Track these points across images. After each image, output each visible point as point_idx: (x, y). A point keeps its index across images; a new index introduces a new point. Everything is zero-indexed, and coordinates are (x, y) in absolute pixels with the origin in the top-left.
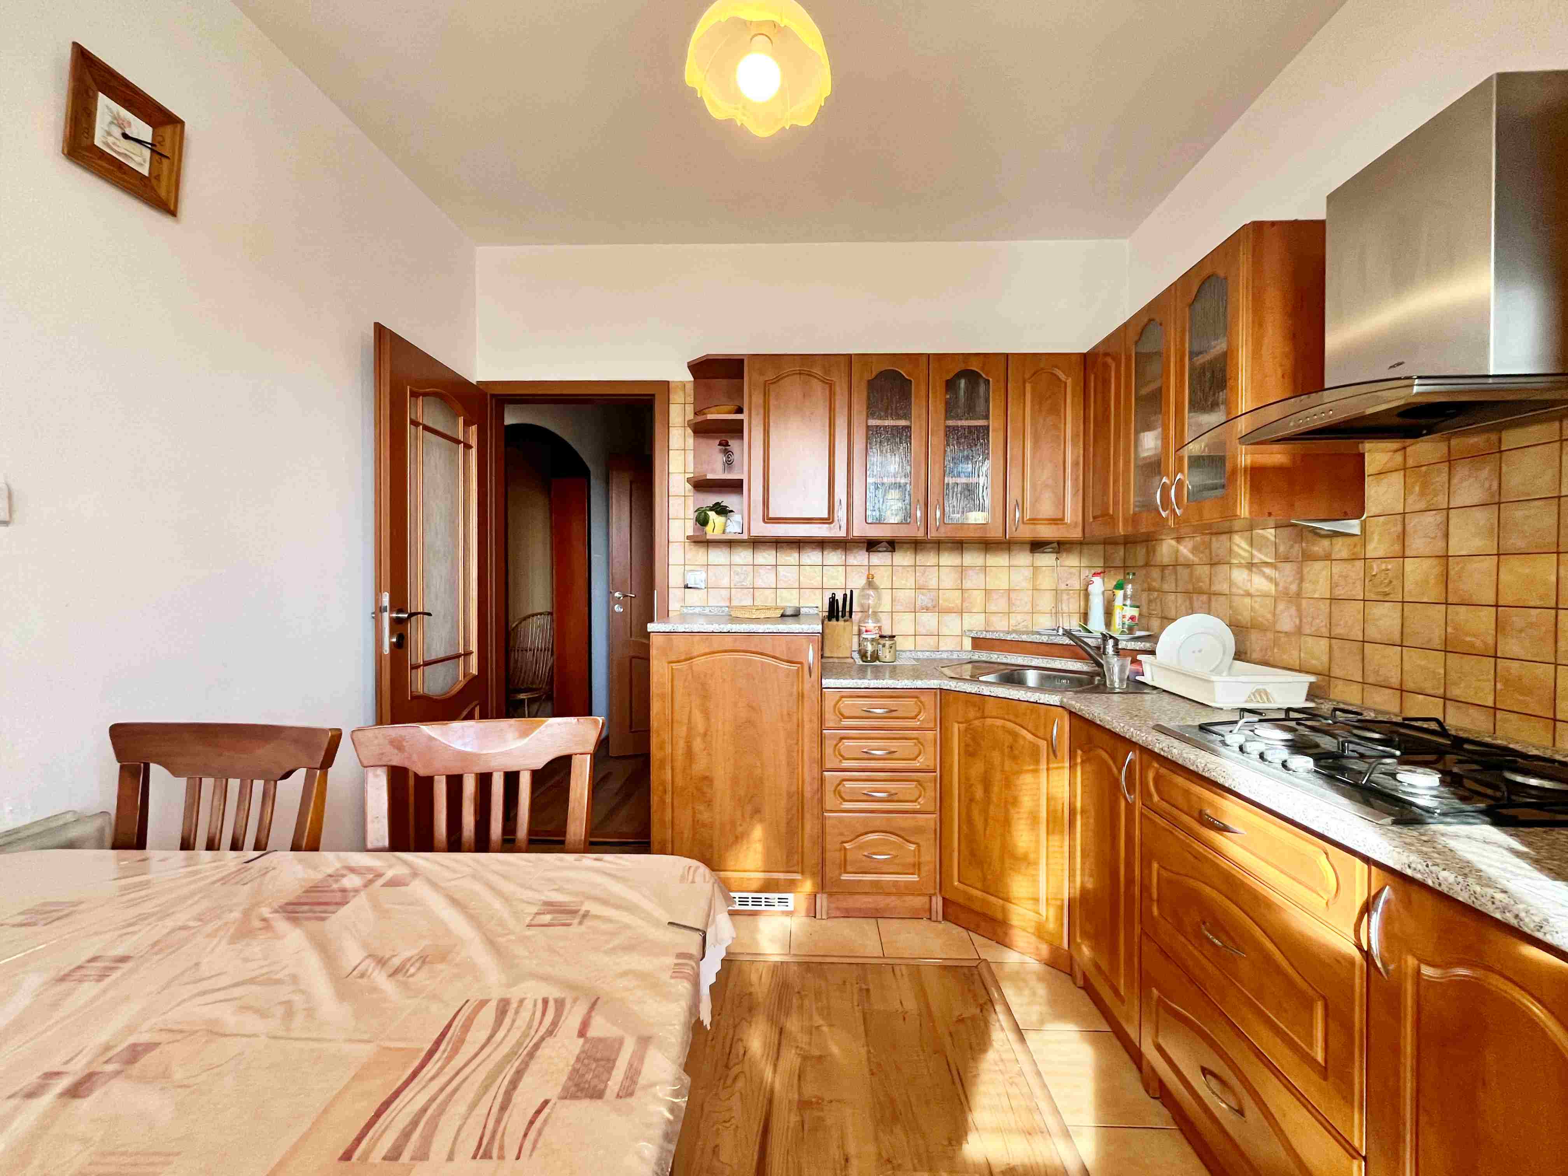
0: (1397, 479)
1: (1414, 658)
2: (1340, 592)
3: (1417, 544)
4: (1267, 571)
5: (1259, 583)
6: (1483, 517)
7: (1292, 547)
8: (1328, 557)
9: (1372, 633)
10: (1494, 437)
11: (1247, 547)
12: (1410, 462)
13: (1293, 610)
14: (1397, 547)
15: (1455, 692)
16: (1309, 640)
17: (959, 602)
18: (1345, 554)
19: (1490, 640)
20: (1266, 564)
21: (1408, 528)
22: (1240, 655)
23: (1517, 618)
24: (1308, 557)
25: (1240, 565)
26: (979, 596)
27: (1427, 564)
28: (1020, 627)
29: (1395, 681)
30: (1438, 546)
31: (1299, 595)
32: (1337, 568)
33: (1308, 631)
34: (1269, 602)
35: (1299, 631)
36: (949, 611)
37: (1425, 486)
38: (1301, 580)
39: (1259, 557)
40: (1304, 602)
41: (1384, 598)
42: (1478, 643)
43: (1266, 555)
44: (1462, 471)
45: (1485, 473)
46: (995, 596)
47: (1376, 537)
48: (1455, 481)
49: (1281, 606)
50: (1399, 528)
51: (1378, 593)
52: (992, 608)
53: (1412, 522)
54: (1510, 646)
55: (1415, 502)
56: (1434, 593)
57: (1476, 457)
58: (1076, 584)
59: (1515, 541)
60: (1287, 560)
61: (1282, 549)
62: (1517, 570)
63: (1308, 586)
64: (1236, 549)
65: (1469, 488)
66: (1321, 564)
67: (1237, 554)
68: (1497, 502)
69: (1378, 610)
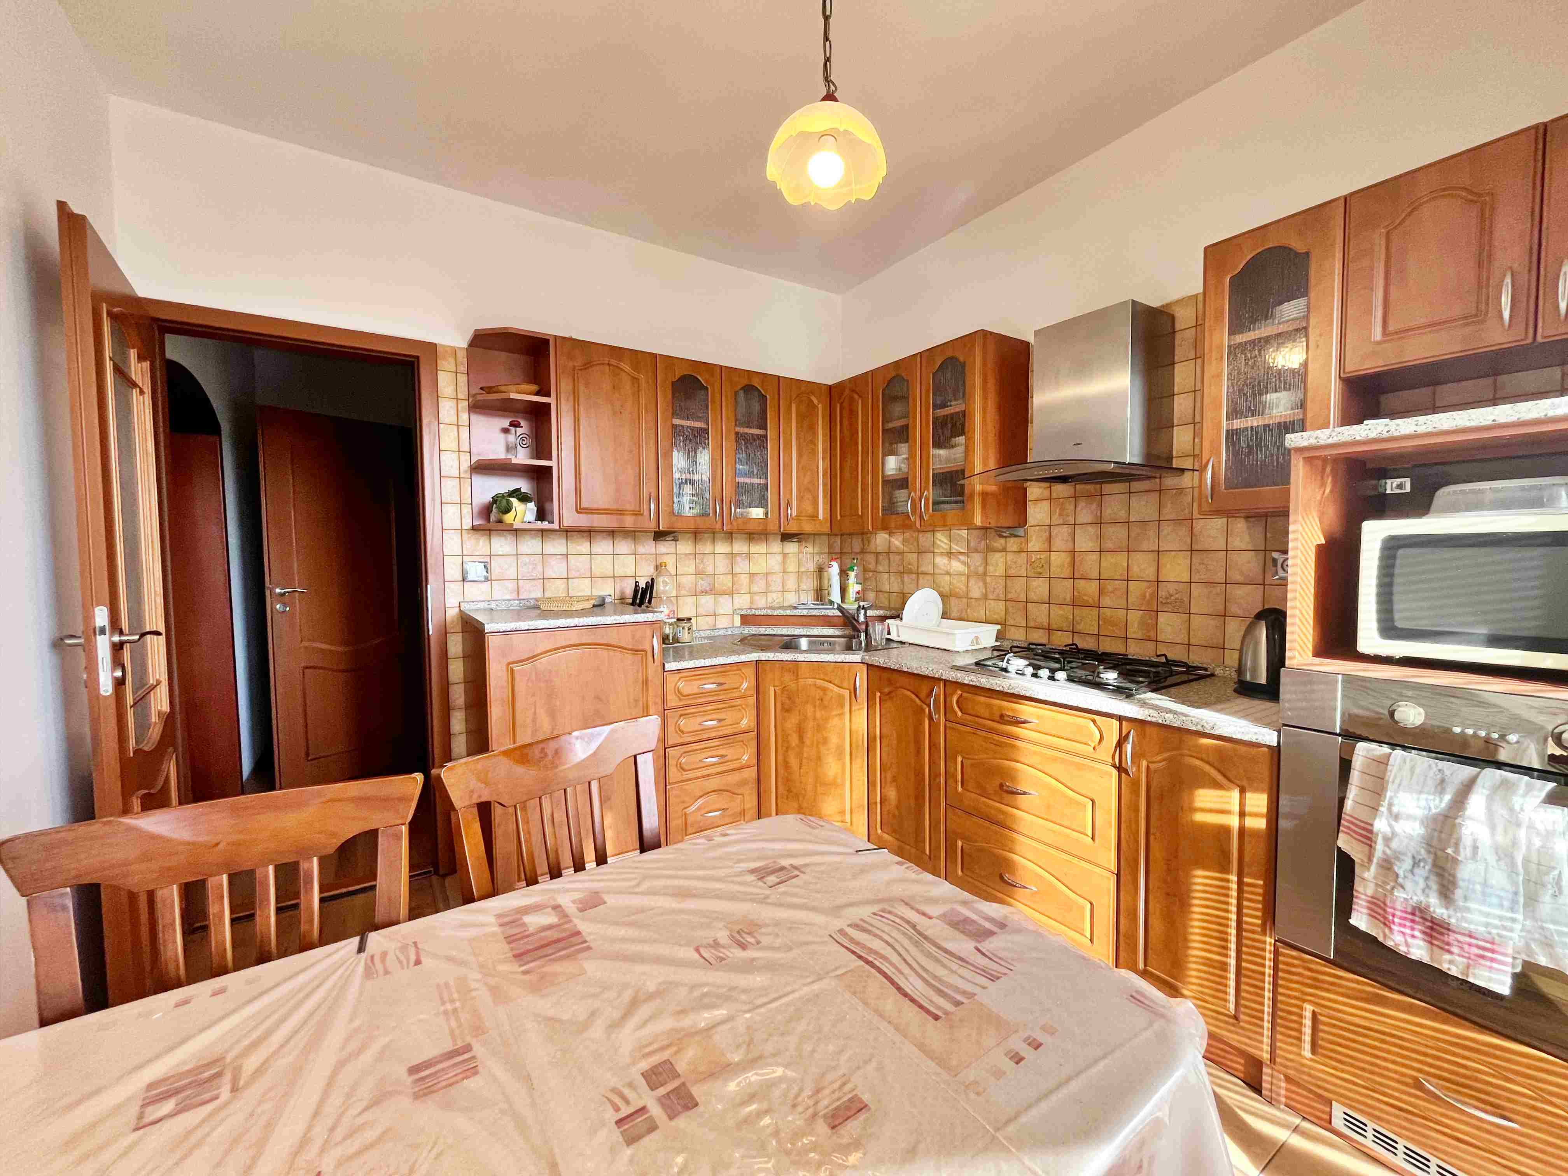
0: (1046, 505)
1: (1056, 611)
2: (1012, 572)
3: (1058, 544)
4: (962, 558)
5: (957, 566)
6: (1092, 530)
7: (979, 543)
8: (1004, 550)
9: (1032, 596)
10: (1098, 486)
11: (946, 541)
12: (1054, 495)
13: (981, 584)
14: (1046, 546)
15: (1079, 628)
16: (992, 602)
17: (730, 585)
18: (1015, 548)
19: (1096, 598)
20: (961, 553)
21: (1052, 534)
22: (945, 615)
23: (1110, 586)
24: (989, 549)
25: (942, 554)
26: (744, 580)
27: (1063, 555)
28: (775, 604)
29: (1046, 625)
30: (1070, 546)
31: (985, 574)
32: (1010, 557)
33: (991, 597)
34: (964, 578)
35: (985, 597)
36: (724, 593)
37: (1062, 509)
38: (987, 564)
39: (956, 548)
40: (988, 579)
41: (1039, 576)
42: (1091, 601)
43: (962, 548)
44: (1082, 504)
45: (1094, 506)
46: (757, 578)
47: (1034, 538)
48: (1078, 509)
49: (972, 582)
50: (1047, 534)
51: (1035, 573)
52: (755, 589)
53: (1055, 530)
54: (1106, 601)
55: (1056, 519)
56: (1067, 572)
57: (1089, 496)
58: (811, 566)
59: (1109, 545)
60: (976, 551)
61: (972, 544)
62: (1109, 560)
63: (990, 568)
64: (939, 542)
65: (1085, 514)
66: (1000, 554)
67: (939, 546)
68: (1099, 522)
69: (1035, 583)
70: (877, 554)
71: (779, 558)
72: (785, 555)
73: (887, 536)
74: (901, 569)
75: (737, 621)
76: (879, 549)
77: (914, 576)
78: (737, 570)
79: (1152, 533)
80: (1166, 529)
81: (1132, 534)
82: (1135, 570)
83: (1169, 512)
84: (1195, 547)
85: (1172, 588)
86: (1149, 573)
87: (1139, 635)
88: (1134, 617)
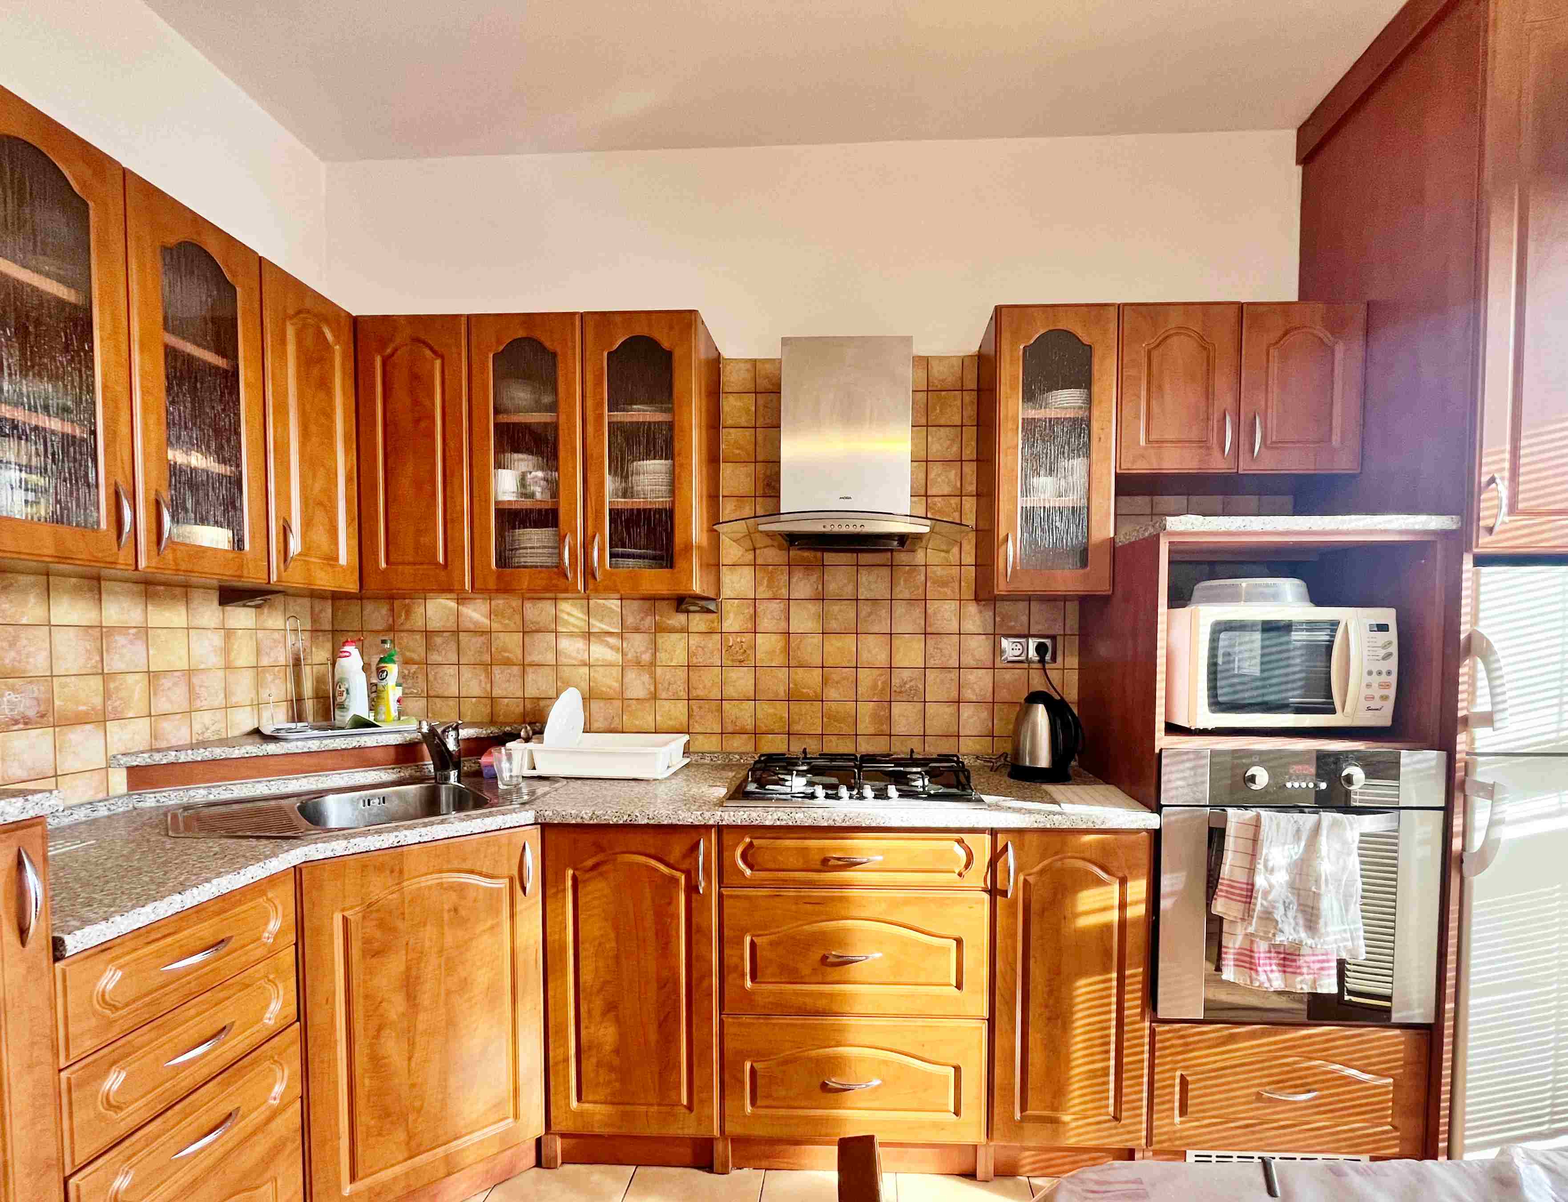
0: (748, 572)
1: (766, 710)
2: (699, 660)
3: (765, 623)
4: (612, 640)
5: (600, 652)
6: (813, 608)
7: (642, 619)
8: (685, 630)
9: (730, 691)
10: (819, 554)
11: (580, 615)
12: (759, 561)
13: (646, 678)
14: (750, 626)
15: (796, 728)
16: (667, 704)
17: (98, 701)
18: (703, 628)
19: (819, 690)
20: (610, 634)
21: (758, 610)
23: (835, 675)
24: (659, 629)
25: (571, 634)
26: (136, 685)
27: (774, 637)
28: (209, 736)
29: (750, 727)
30: (783, 625)
31: (653, 664)
32: (694, 640)
33: (664, 695)
34: (616, 672)
35: (654, 696)
36: (79, 720)
37: (771, 580)
38: (656, 650)
39: (598, 625)
40: (659, 670)
41: (741, 663)
42: (812, 694)
43: (610, 625)
44: (798, 575)
45: (814, 578)
46: (166, 683)
47: (732, 615)
48: (794, 580)
49: (631, 675)
50: (752, 611)
51: (733, 661)
52: (162, 705)
53: (761, 607)
54: (832, 693)
55: (763, 592)
56: (779, 660)
57: (808, 566)
59: (834, 625)
60: (637, 630)
61: (630, 620)
62: (834, 644)
63: (662, 656)
64: (566, 617)
65: (803, 586)
66: (677, 636)
67: (567, 623)
68: (821, 598)
69: (734, 674)
70: (428, 634)
71: (217, 639)
72: (229, 633)
73: (453, 604)
74: (487, 658)
75: (119, 781)
76: (433, 625)
77: (516, 670)
78: (115, 663)
79: (884, 613)
80: (900, 609)
81: (863, 614)
82: (865, 657)
83: (903, 591)
84: (929, 630)
85: (906, 674)
86: (882, 658)
87: (872, 731)
88: (866, 710)
